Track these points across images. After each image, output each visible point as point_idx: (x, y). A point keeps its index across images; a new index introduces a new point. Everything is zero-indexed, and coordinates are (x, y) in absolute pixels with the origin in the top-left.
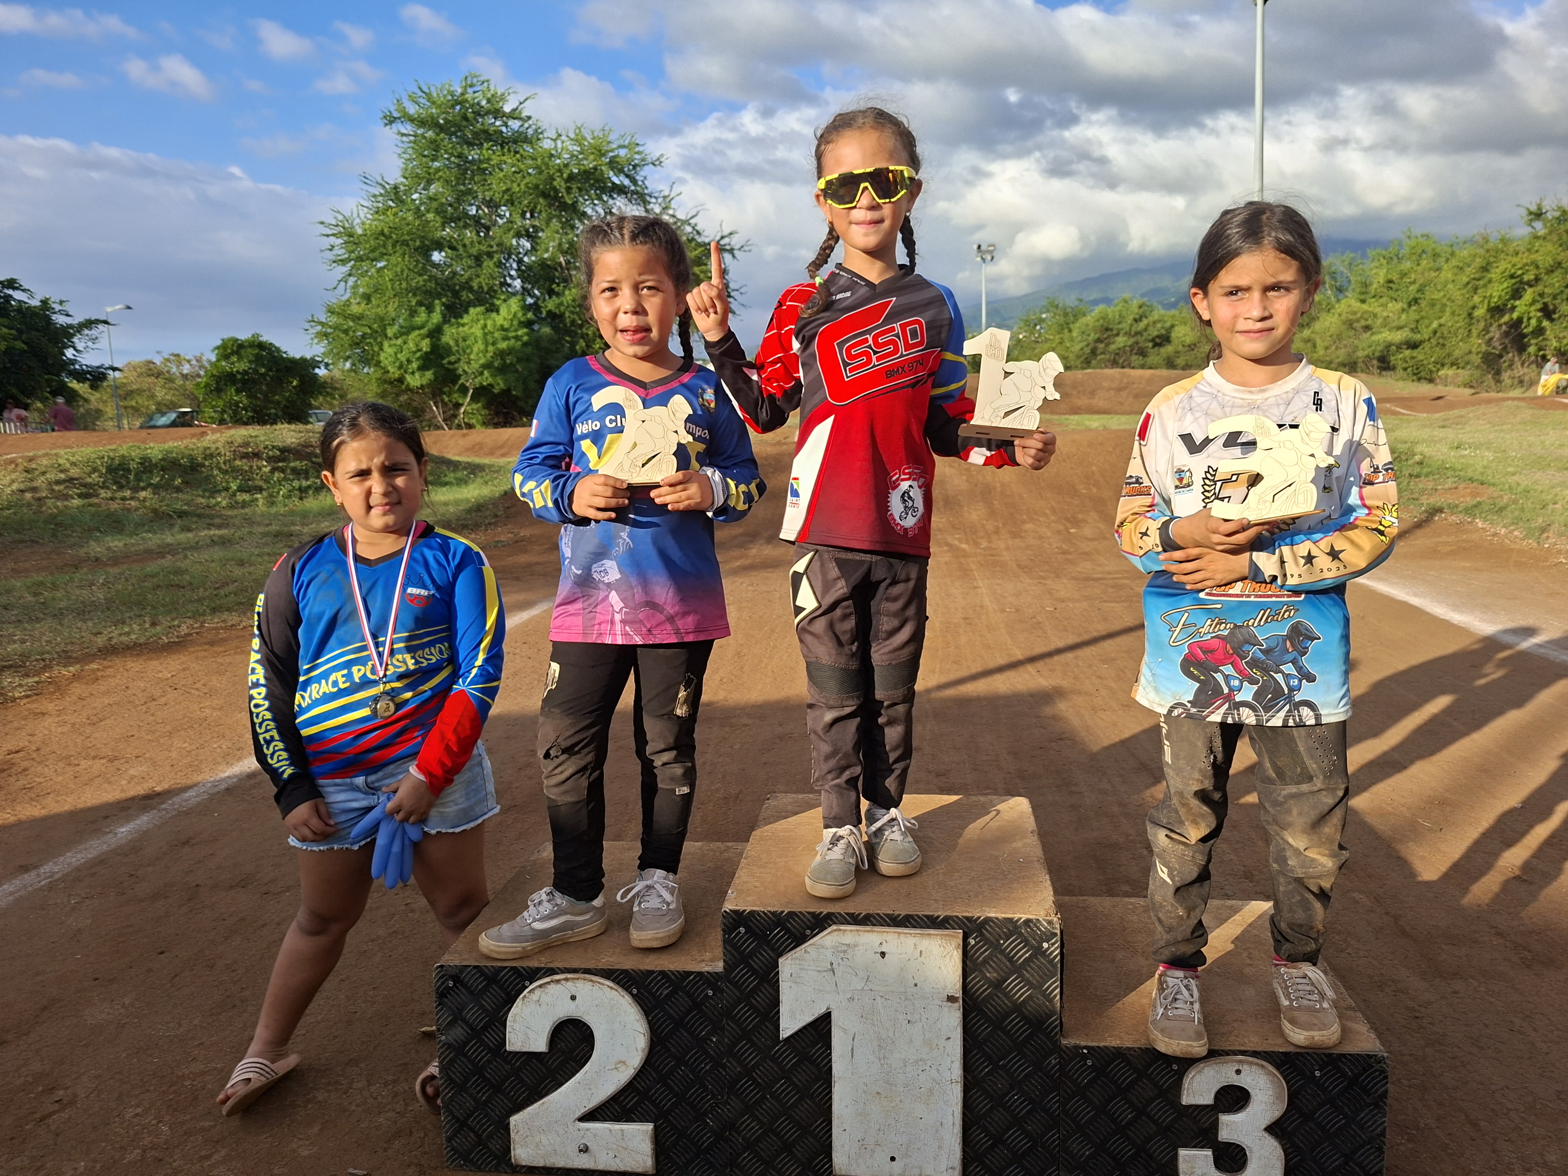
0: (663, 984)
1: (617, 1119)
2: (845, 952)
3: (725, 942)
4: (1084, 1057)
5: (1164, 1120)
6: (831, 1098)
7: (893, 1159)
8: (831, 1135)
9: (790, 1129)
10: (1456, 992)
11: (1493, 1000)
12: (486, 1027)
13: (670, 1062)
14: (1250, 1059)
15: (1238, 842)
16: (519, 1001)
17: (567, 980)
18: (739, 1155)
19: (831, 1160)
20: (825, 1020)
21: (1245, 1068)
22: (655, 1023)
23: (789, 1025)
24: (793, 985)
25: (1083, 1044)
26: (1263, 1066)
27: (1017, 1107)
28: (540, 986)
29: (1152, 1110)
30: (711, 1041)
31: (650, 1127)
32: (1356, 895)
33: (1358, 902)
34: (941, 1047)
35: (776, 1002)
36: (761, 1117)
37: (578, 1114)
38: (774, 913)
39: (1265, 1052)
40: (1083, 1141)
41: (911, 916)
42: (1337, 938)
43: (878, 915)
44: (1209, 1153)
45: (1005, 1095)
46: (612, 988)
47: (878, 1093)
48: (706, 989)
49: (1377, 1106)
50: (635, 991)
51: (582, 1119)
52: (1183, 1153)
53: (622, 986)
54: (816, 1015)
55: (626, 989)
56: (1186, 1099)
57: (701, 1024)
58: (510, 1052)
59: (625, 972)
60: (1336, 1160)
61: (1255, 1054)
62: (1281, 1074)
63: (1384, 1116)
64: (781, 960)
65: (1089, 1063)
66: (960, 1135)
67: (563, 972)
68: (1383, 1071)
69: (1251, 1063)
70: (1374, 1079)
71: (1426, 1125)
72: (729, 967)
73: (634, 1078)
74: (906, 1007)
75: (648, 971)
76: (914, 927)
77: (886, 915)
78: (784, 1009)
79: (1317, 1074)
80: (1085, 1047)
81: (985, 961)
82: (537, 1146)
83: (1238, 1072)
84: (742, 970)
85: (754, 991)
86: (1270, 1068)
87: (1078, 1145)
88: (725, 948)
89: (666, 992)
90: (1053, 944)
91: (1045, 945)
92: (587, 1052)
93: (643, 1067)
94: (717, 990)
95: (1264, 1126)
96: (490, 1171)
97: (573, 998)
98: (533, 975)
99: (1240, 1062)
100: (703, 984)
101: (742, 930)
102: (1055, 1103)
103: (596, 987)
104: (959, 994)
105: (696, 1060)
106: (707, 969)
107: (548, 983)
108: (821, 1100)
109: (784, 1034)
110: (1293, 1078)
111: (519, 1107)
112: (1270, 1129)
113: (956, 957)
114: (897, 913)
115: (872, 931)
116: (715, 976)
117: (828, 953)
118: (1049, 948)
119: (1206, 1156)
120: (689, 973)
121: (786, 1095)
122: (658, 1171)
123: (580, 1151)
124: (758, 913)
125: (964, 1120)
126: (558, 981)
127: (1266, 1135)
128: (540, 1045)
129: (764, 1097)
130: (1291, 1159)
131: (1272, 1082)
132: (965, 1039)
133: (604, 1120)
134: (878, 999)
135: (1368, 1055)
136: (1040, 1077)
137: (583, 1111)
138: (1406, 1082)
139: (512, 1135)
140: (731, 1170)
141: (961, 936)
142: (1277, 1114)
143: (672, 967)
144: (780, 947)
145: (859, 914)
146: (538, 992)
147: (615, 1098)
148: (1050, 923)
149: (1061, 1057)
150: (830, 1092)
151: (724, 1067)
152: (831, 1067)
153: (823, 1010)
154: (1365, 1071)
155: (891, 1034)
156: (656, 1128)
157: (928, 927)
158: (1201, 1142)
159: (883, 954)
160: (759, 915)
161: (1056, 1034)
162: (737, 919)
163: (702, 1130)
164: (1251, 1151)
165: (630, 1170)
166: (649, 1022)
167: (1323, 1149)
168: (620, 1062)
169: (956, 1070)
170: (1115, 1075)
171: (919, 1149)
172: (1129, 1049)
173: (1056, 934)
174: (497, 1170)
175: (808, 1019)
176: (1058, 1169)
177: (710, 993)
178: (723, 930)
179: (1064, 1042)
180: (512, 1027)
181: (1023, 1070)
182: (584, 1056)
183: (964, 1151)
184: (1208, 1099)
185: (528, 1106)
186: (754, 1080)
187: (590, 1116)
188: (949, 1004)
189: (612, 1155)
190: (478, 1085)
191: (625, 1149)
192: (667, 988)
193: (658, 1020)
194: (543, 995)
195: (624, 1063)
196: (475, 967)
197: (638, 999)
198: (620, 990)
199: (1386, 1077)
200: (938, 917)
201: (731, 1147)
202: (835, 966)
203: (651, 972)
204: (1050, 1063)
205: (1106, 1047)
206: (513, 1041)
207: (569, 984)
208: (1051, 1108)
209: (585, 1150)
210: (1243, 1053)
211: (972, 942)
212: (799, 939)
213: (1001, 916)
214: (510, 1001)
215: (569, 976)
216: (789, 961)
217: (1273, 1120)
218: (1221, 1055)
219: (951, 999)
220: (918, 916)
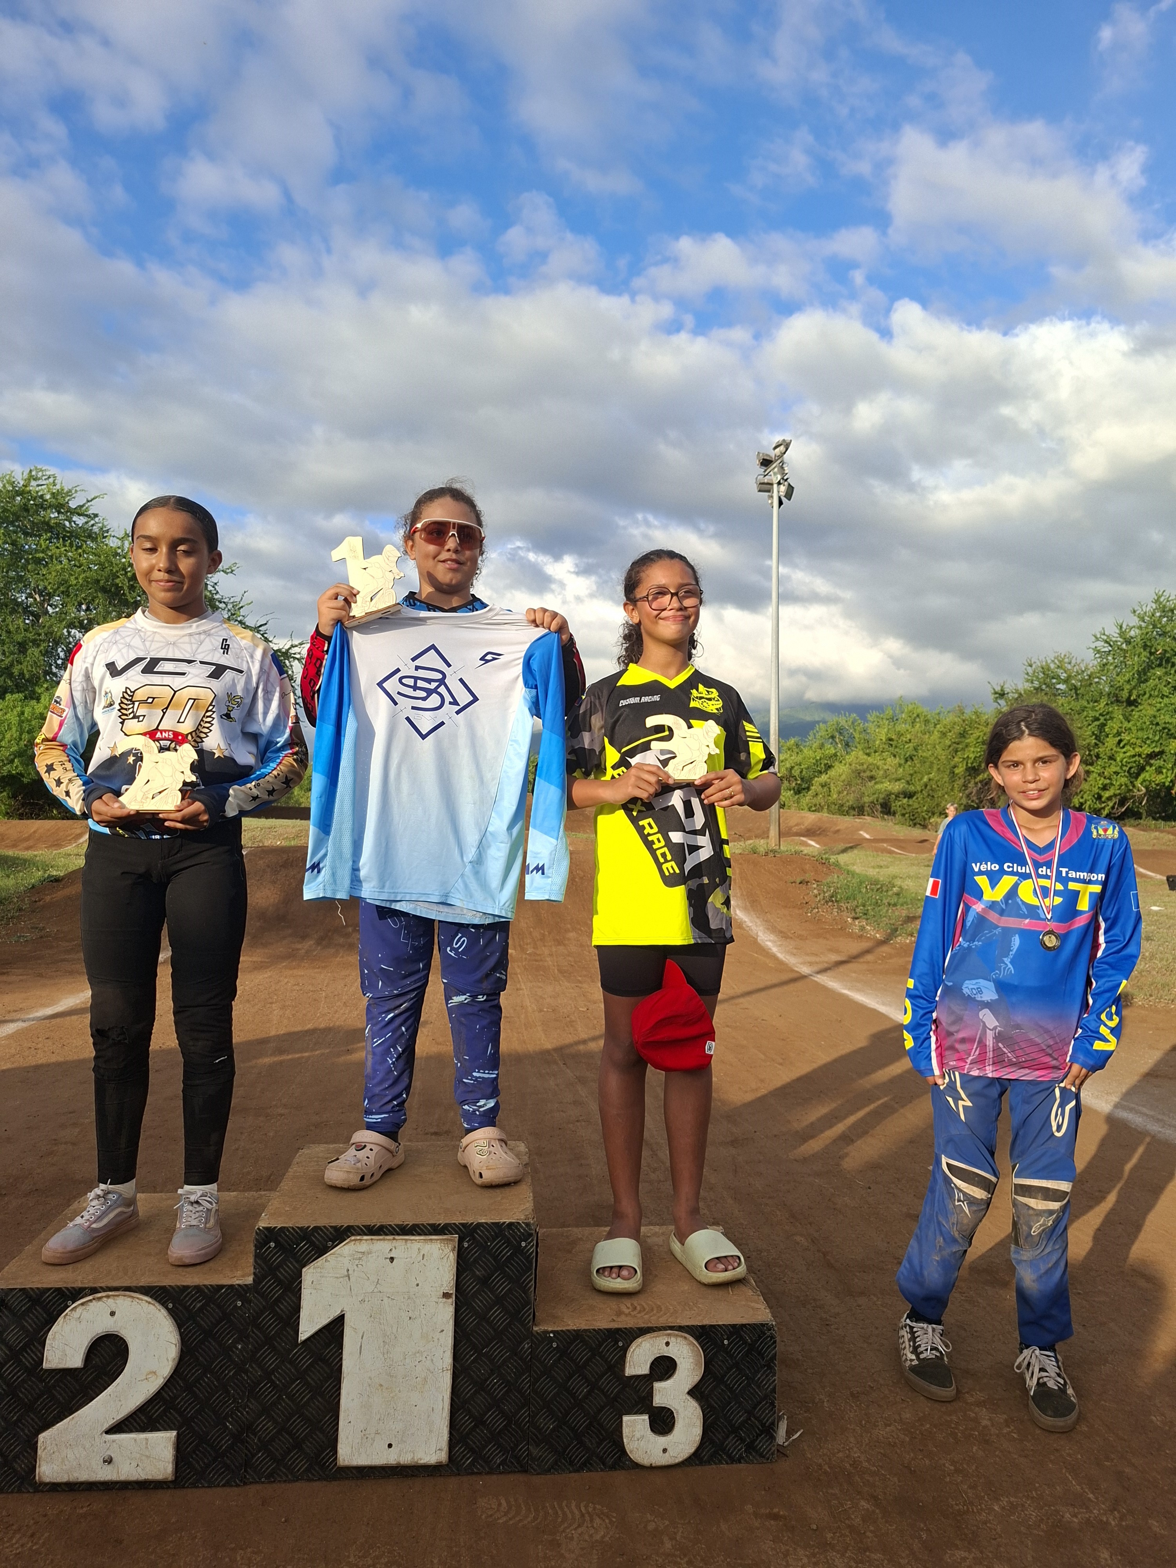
0: (198, 1297)
1: (143, 1429)
2: (360, 1259)
3: (256, 1256)
4: (551, 1340)
5: (612, 1392)
6: (339, 1394)
7: (390, 1446)
8: (337, 1429)
9: (302, 1426)
10: (859, 1306)
11: (885, 1310)
12: (23, 1349)
13: (198, 1370)
14: (676, 1332)
15: (712, 1201)
16: (61, 1319)
17: (108, 1297)
18: (253, 1456)
19: (336, 1452)
20: (339, 1322)
21: (672, 1340)
22: (187, 1335)
23: (307, 1328)
24: (314, 1291)
25: (550, 1329)
26: (685, 1338)
27: (496, 1390)
28: (82, 1304)
29: (603, 1383)
30: (237, 1349)
31: (174, 1433)
32: (798, 1238)
33: (798, 1243)
34: (436, 1339)
35: (297, 1309)
36: (275, 1416)
37: (106, 1426)
38: (301, 1229)
39: (687, 1326)
40: (548, 1416)
41: (417, 1225)
42: (777, 1270)
43: (390, 1225)
44: (646, 1417)
45: (486, 1380)
46: (149, 1303)
47: (381, 1385)
48: (236, 1300)
49: (770, 1367)
50: (170, 1306)
51: (108, 1432)
52: (626, 1418)
53: (159, 1302)
54: (332, 1318)
55: (163, 1305)
56: (629, 1371)
57: (228, 1334)
58: (47, 1370)
59: (163, 1288)
60: (740, 1417)
61: (680, 1328)
62: (700, 1344)
63: (774, 1375)
64: (304, 1270)
65: (555, 1345)
66: (448, 1418)
67: (104, 1291)
68: (772, 1337)
69: (677, 1336)
70: (766, 1344)
71: (820, 1399)
72: (258, 1279)
73: (162, 1388)
74: (408, 1305)
75: (184, 1286)
76: (420, 1234)
77: (397, 1225)
78: (303, 1314)
79: (726, 1342)
80: (552, 1332)
81: (475, 1261)
82: (63, 1461)
83: (667, 1344)
84: (270, 1280)
85: (278, 1300)
86: (691, 1339)
87: (544, 1419)
88: (256, 1261)
89: (199, 1305)
90: (529, 1243)
91: (523, 1244)
92: (120, 1367)
93: (171, 1376)
94: (245, 1301)
95: (687, 1390)
96: (12, 1492)
97: (113, 1314)
98: (75, 1294)
99: (669, 1335)
100: (233, 1296)
101: (272, 1244)
102: (527, 1383)
103: (135, 1303)
104: (453, 1291)
105: (221, 1368)
106: (238, 1282)
107: (90, 1301)
108: (332, 1396)
109: (303, 1336)
110: (708, 1348)
111: (48, 1425)
112: (691, 1393)
113: (452, 1257)
114: (406, 1223)
115: (384, 1240)
116: (245, 1288)
117: (346, 1261)
118: (526, 1246)
119: (644, 1420)
120: (221, 1287)
121: (300, 1395)
122: (176, 1477)
123: (105, 1461)
124: (287, 1228)
125: (452, 1405)
126: (100, 1299)
127: (689, 1397)
128: (76, 1361)
129: (280, 1397)
130: (709, 1418)
131: (693, 1351)
132: (455, 1331)
133: (131, 1431)
134: (386, 1299)
135: (762, 1324)
136: (515, 1361)
137: (111, 1422)
138: (810, 1371)
139: (39, 1452)
140: (246, 1471)
141: (457, 1240)
142: (697, 1379)
143: (207, 1283)
144: (304, 1258)
145: (374, 1226)
146: (79, 1310)
147: (142, 1409)
148: (527, 1225)
149: (532, 1340)
150: (340, 1388)
151: (246, 1372)
152: (341, 1365)
153: (337, 1313)
154: (760, 1337)
155: (395, 1330)
156: (178, 1436)
157: (431, 1235)
158: (639, 1410)
159: (392, 1259)
160: (288, 1230)
161: (529, 1322)
162: (270, 1234)
163: (222, 1434)
164: (677, 1412)
165: (150, 1477)
166: (181, 1334)
167: (732, 1407)
168: (151, 1373)
169: (447, 1360)
170: (574, 1355)
171: (413, 1434)
172: (585, 1331)
173: (531, 1235)
174: (20, 1491)
175: (325, 1321)
176: (528, 1444)
177: (239, 1303)
178: (256, 1246)
179: (535, 1329)
180: (51, 1345)
181: (502, 1356)
182: (116, 1370)
183: (451, 1433)
184: (645, 1370)
185: (58, 1422)
186: (273, 1382)
187: (117, 1428)
188: (444, 1300)
189: (134, 1464)
190: (10, 1406)
191: (148, 1457)
192: (200, 1301)
193: (190, 1331)
194: (85, 1313)
195: (155, 1373)
196: (21, 1290)
197: (172, 1313)
198: (157, 1304)
199: (775, 1342)
200: (440, 1224)
201: (247, 1448)
202: (350, 1272)
203: (186, 1288)
204: (523, 1347)
205: (568, 1331)
206: (50, 1358)
207: (110, 1301)
208: (523, 1388)
209: (109, 1461)
210: (671, 1328)
211: (466, 1245)
212: (322, 1251)
213: (489, 1221)
214: (51, 1320)
215: (111, 1293)
216: (311, 1270)
217: (694, 1384)
218: (654, 1331)
219: (446, 1295)
220: (423, 1225)
